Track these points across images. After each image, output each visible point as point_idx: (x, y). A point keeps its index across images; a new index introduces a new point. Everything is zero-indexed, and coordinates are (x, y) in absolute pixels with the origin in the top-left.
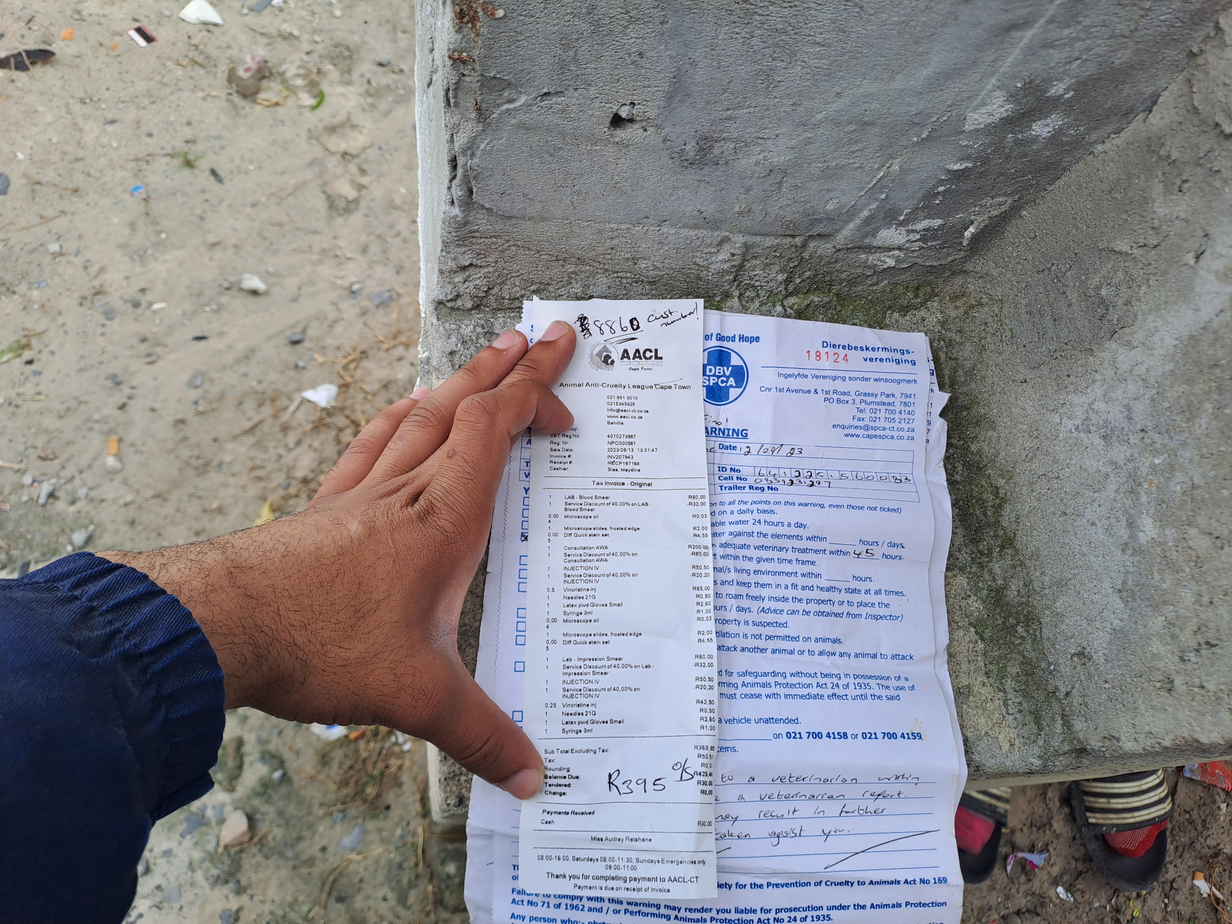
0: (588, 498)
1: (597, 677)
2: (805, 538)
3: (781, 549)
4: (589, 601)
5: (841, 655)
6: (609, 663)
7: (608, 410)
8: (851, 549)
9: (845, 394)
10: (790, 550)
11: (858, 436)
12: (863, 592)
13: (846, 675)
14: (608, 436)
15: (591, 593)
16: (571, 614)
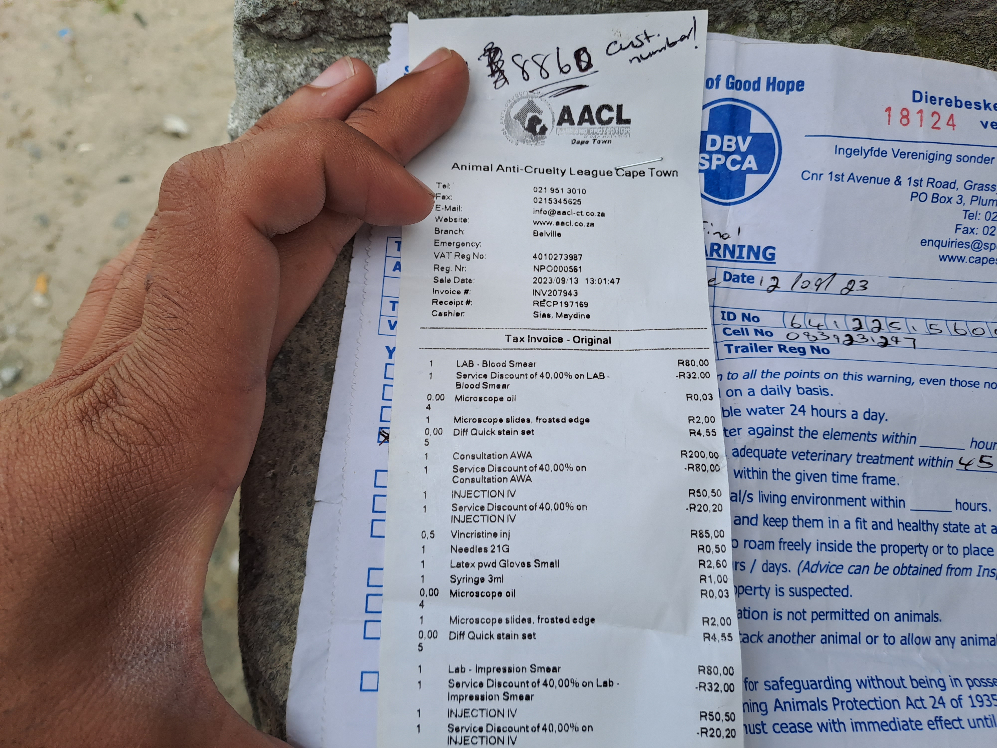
0: (498, 365)
1: (513, 704)
2: (879, 438)
3: (837, 458)
4: (499, 556)
5: (940, 641)
6: (533, 677)
7: (535, 212)
8: (955, 456)
9: (947, 185)
10: (854, 459)
11: (961, 259)
12: (972, 528)
13: (955, 681)
14: (535, 257)
15: (500, 541)
16: (465, 580)
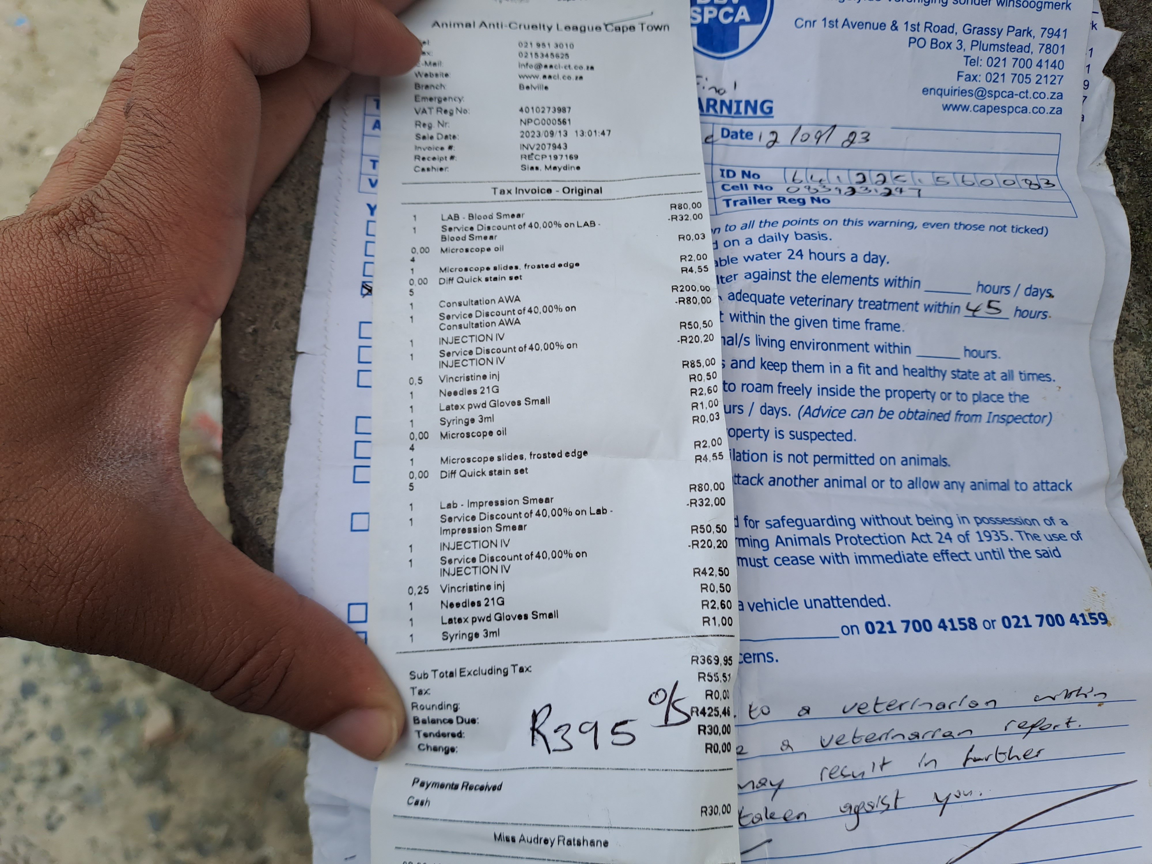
0: (485, 217)
1: (505, 535)
2: (881, 282)
3: (839, 303)
4: (489, 397)
5: (949, 486)
6: (527, 508)
7: (520, 65)
8: (961, 301)
9: (945, 29)
10: (855, 304)
11: (966, 108)
12: (982, 376)
13: (963, 519)
14: (521, 110)
15: (490, 382)
16: (455, 422)
